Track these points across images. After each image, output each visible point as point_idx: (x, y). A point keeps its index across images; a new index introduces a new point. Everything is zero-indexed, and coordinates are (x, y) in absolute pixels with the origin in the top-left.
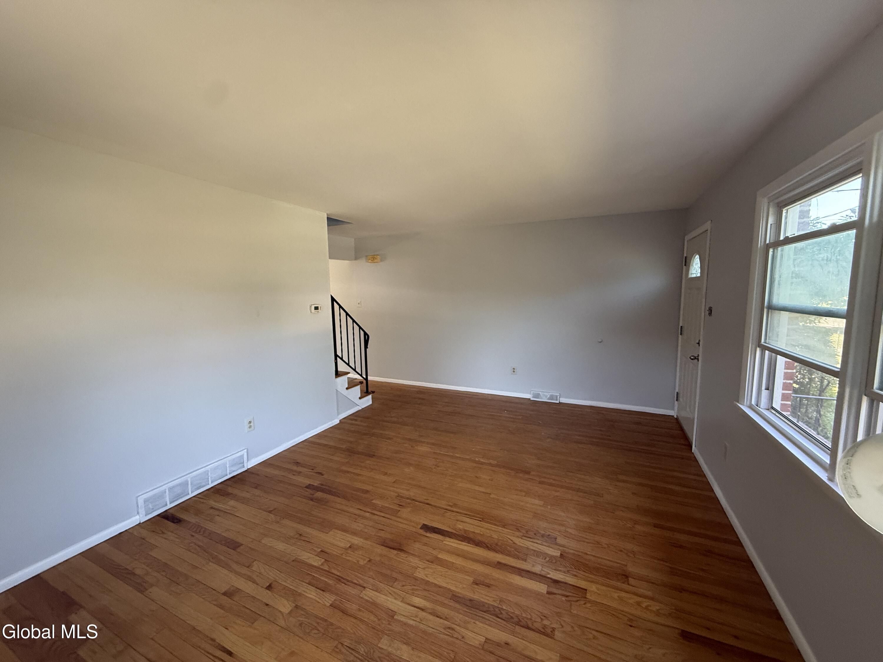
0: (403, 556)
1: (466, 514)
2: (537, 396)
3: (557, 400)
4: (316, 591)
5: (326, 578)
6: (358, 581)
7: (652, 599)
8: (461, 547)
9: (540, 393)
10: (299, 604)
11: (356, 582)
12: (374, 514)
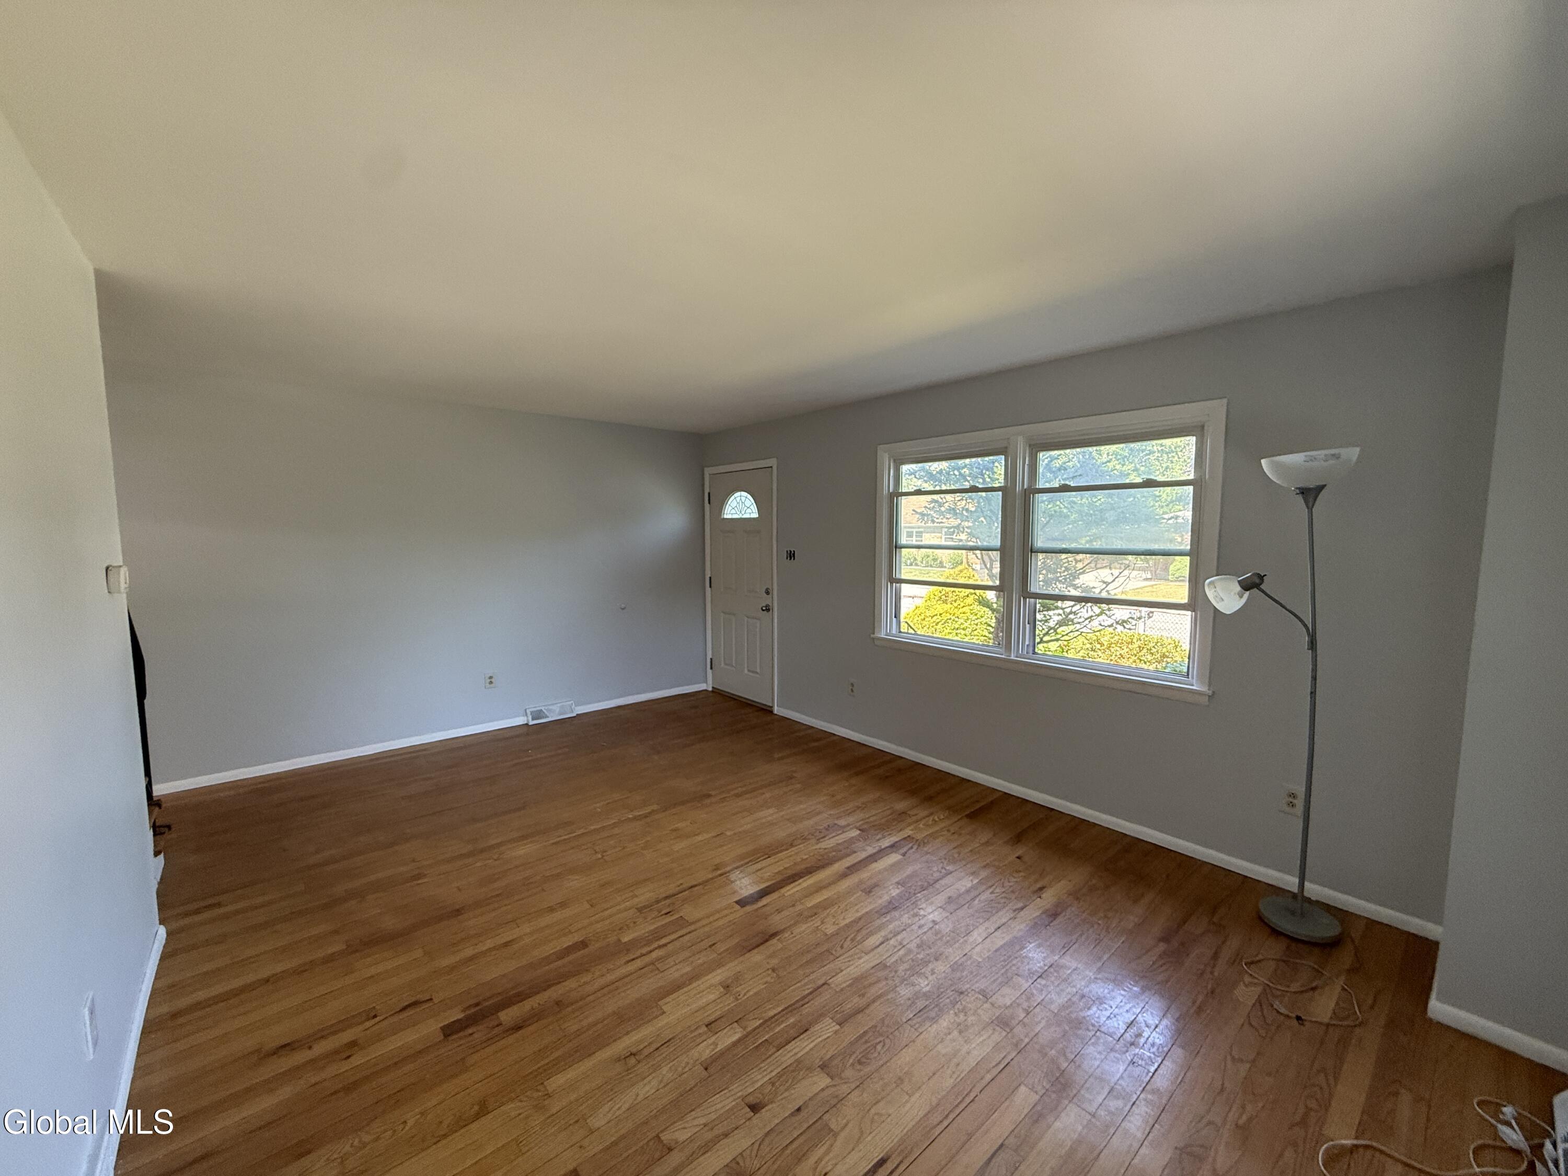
0: (787, 935)
1: (748, 863)
2: (537, 715)
3: (572, 712)
4: (803, 1038)
5: (779, 1025)
6: (808, 989)
7: (932, 814)
8: (805, 885)
9: (543, 708)
10: (818, 1062)
11: (807, 992)
12: (665, 945)
